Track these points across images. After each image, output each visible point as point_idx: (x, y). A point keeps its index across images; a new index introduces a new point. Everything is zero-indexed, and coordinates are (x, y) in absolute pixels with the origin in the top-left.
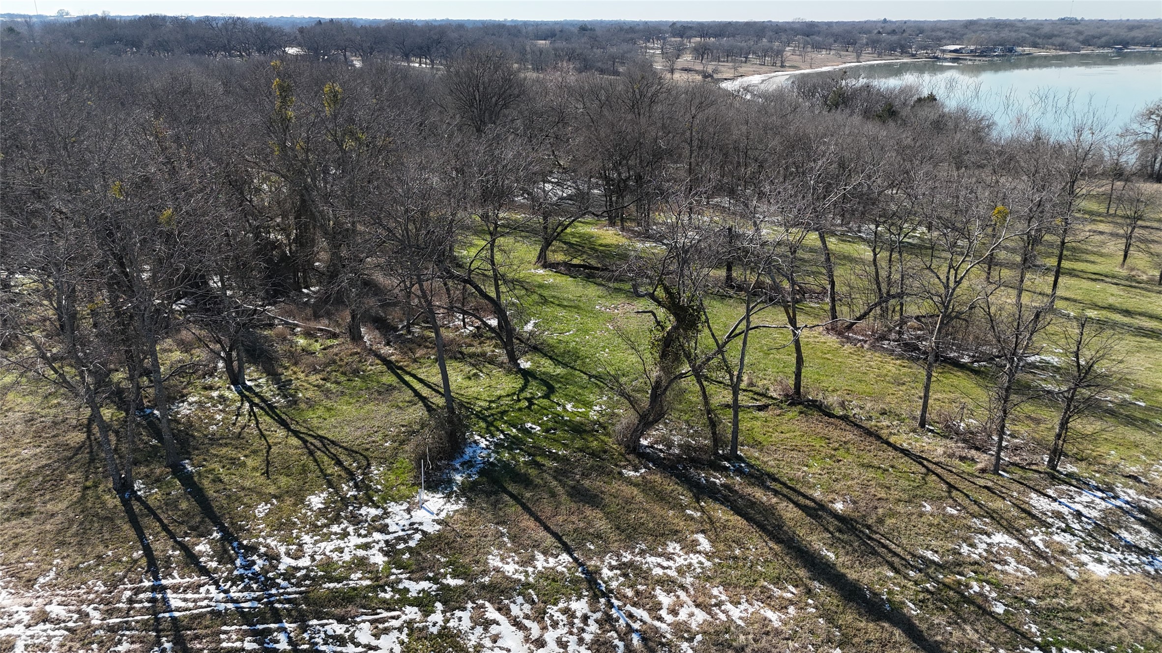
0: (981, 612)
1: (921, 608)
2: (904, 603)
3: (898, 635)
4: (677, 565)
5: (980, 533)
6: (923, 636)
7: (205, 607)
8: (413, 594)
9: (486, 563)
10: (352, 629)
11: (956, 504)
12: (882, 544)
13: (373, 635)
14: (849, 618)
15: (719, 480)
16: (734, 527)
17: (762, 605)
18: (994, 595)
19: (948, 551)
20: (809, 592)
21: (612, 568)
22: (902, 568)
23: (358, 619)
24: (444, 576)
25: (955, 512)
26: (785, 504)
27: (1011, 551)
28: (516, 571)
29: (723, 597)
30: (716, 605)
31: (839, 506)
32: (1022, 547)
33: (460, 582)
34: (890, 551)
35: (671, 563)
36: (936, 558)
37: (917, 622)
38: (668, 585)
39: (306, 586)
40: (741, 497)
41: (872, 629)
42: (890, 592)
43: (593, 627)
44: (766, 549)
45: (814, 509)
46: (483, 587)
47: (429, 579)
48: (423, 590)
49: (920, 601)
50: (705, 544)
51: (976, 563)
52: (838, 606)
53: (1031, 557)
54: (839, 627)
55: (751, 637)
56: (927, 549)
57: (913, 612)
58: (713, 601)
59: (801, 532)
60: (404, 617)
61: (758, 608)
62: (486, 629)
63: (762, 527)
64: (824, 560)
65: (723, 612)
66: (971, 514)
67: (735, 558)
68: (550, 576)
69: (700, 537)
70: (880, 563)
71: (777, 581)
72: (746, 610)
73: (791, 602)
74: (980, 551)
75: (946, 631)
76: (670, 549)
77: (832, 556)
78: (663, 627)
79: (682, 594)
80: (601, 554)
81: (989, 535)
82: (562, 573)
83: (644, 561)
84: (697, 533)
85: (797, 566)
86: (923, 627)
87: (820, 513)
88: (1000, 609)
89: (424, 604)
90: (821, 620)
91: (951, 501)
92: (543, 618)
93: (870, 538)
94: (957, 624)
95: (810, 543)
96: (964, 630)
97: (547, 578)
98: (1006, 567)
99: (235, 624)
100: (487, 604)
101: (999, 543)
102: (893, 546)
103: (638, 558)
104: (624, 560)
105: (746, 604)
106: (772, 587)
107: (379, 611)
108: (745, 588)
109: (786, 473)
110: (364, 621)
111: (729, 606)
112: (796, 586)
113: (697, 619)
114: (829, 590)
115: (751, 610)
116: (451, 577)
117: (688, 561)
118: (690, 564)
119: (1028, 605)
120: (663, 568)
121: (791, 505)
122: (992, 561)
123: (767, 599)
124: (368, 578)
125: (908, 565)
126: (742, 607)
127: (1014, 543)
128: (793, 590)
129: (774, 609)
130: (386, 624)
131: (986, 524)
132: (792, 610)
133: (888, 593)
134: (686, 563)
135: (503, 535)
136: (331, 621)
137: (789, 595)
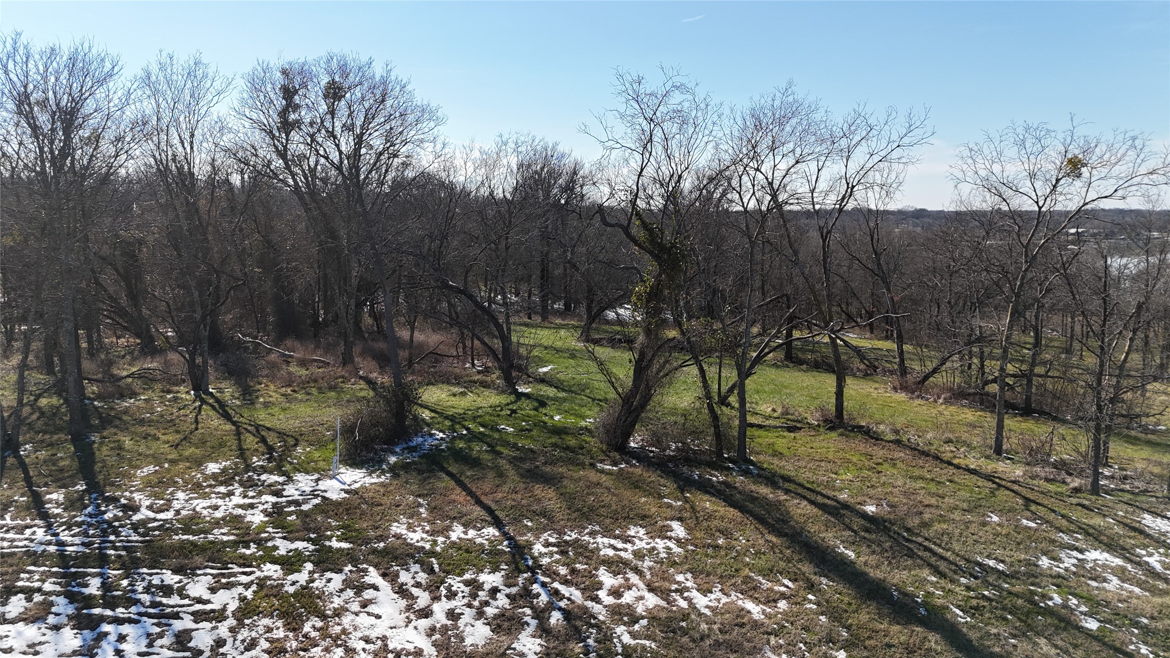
0: (1063, 625)
1: (973, 616)
2: (948, 608)
3: (934, 641)
4: (635, 548)
5: (1068, 548)
6: (973, 646)
7: (22, 547)
8: (282, 552)
9: (387, 529)
10: (185, 581)
11: (1034, 517)
12: (925, 547)
13: (209, 589)
14: (864, 617)
15: (717, 477)
16: (722, 518)
17: (742, 597)
18: (1083, 608)
19: (1020, 561)
20: (811, 587)
21: (547, 544)
22: (950, 574)
23: (199, 572)
24: (329, 539)
25: (1034, 525)
26: (797, 501)
27: (1112, 568)
28: (422, 539)
29: (689, 584)
30: (676, 591)
31: (871, 509)
32: (1129, 567)
33: (345, 545)
34: (935, 554)
35: (628, 546)
36: (1001, 567)
37: (965, 630)
38: (616, 566)
39: (154, 536)
40: (740, 493)
41: (898, 633)
42: (929, 594)
43: (502, 601)
44: (761, 542)
45: (836, 508)
46: (375, 551)
47: (309, 540)
48: (296, 549)
49: (971, 608)
50: (679, 530)
51: (1059, 576)
52: (850, 604)
53: (1143, 578)
54: (848, 628)
55: (715, 627)
56: (988, 557)
57: (959, 619)
58: (674, 587)
59: (812, 528)
60: (258, 574)
61: (735, 598)
62: (358, 593)
63: (761, 520)
64: (839, 558)
65: (685, 599)
66: (1056, 528)
67: (717, 547)
68: (466, 548)
69: (675, 525)
70: (918, 566)
71: (769, 573)
72: (718, 600)
73: (783, 596)
74: (1066, 565)
75: (1008, 644)
76: (632, 532)
77: (851, 554)
78: (596, 608)
79: (634, 578)
80: (538, 531)
81: (1081, 551)
82: (482, 545)
83: (592, 541)
84: (672, 519)
85: (800, 560)
86: (973, 635)
87: (842, 511)
88: (1092, 625)
89: (290, 564)
90: (823, 618)
91: (1029, 514)
92: (438, 588)
93: (908, 540)
94: (1027, 636)
95: (823, 539)
96: (1036, 644)
97: (460, 549)
98: (1105, 585)
99: (46, 566)
100: (371, 569)
101: (1095, 560)
102: (941, 550)
103: (586, 538)
104: (567, 538)
105: (719, 594)
106: (760, 578)
107: (230, 566)
108: (721, 577)
109: (804, 476)
110: (205, 574)
111: (695, 594)
112: (794, 580)
113: (647, 603)
114: (840, 587)
115: (724, 600)
116: (337, 541)
117: (652, 545)
118: (654, 549)
119: (1136, 625)
120: (615, 548)
121: (805, 503)
122: (1083, 576)
123: (751, 590)
124: (233, 534)
125: (959, 570)
126: (713, 596)
127: (1119, 562)
128: (790, 584)
129: (756, 600)
130: (232, 579)
131: (1077, 540)
132: (783, 605)
133: (925, 596)
134: (648, 547)
135: (420, 505)
136: (164, 571)
137: (783, 589)
